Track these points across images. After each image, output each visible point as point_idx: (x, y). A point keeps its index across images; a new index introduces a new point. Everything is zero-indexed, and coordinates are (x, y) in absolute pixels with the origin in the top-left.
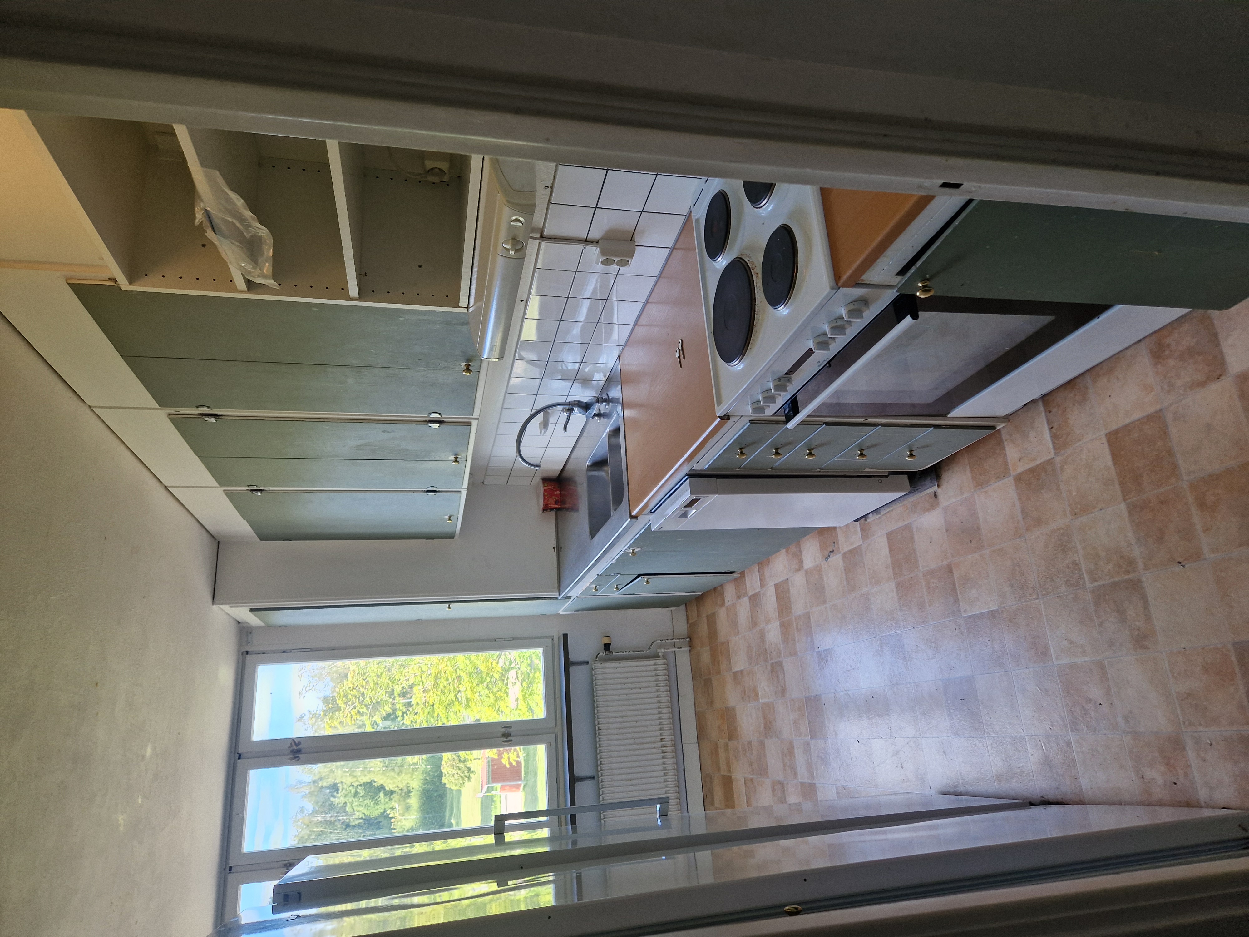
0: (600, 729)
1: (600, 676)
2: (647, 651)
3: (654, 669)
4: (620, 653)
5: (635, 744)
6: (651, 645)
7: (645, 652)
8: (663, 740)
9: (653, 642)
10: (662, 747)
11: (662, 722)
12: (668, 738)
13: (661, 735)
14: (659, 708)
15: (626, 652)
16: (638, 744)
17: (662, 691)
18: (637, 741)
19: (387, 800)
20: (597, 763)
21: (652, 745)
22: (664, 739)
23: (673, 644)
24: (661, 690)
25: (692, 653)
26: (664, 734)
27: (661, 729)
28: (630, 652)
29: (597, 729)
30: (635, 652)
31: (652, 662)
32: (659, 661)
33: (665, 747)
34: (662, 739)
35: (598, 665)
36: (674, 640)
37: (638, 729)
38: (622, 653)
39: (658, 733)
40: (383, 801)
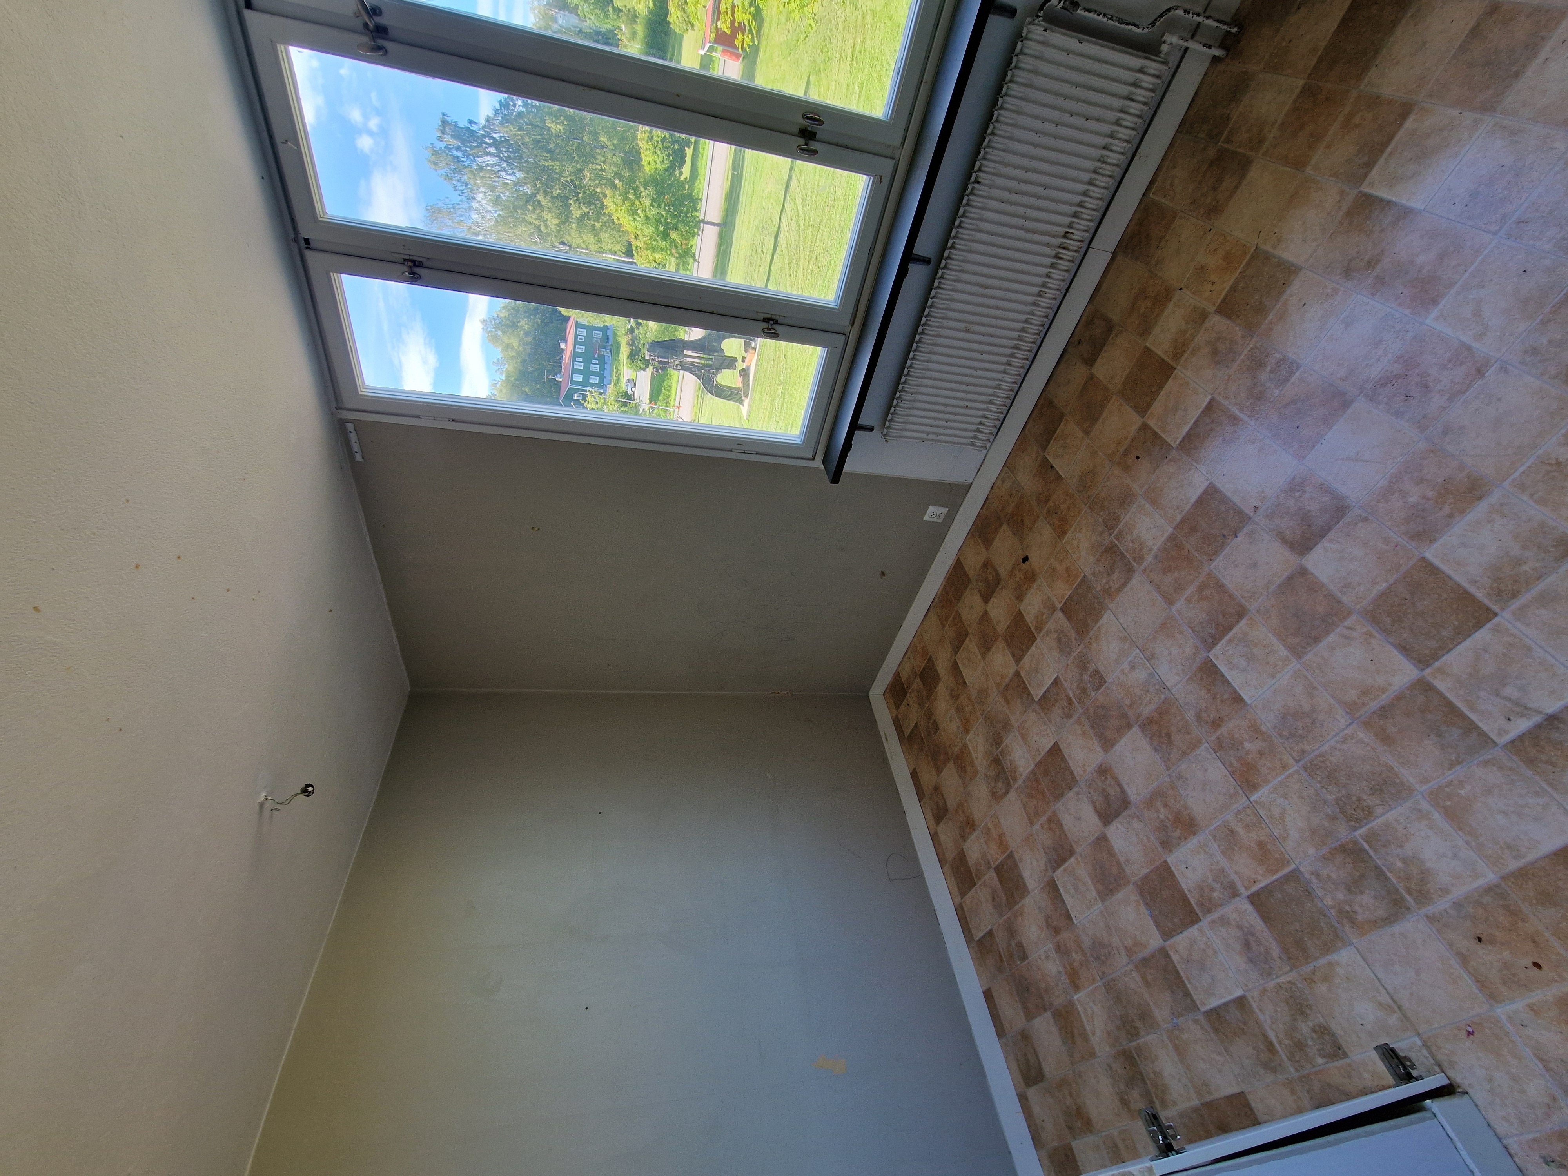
0: (979, 183)
1: (1031, 60)
2: (1146, 30)
3: (1132, 80)
4: (1091, 15)
5: (1022, 228)
6: (1161, 16)
7: (1140, 30)
8: (1068, 235)
9: (1169, 10)
10: (1059, 247)
11: (1085, 202)
12: (1077, 235)
13: (1070, 226)
14: (1095, 172)
15: (1105, 15)
16: (1027, 230)
17: (1119, 139)
18: (1029, 224)
19: (615, 17)
20: (945, 244)
21: (1046, 239)
22: (1072, 233)
23: (1194, 27)
24: (1120, 136)
25: (1221, 67)
26: (1076, 226)
27: (1075, 215)
28: (1111, 19)
29: (973, 179)
30: (1122, 23)
31: (1137, 62)
32: (1153, 66)
33: (1064, 248)
34: (1068, 232)
35: (1037, 31)
36: (1200, 19)
37: (1041, 203)
38: (1095, 16)
39: (1067, 220)
40: (611, 16)
